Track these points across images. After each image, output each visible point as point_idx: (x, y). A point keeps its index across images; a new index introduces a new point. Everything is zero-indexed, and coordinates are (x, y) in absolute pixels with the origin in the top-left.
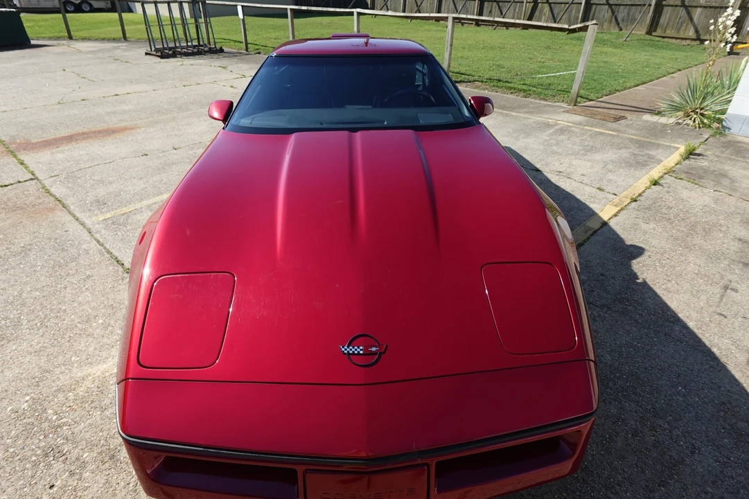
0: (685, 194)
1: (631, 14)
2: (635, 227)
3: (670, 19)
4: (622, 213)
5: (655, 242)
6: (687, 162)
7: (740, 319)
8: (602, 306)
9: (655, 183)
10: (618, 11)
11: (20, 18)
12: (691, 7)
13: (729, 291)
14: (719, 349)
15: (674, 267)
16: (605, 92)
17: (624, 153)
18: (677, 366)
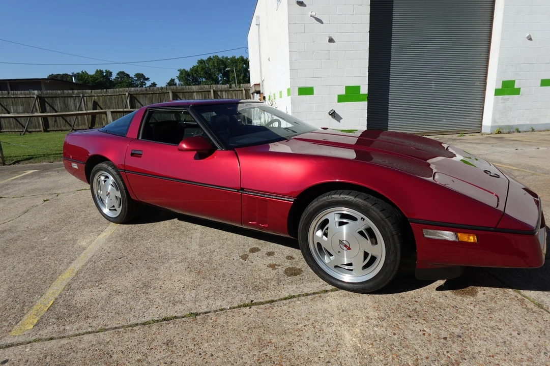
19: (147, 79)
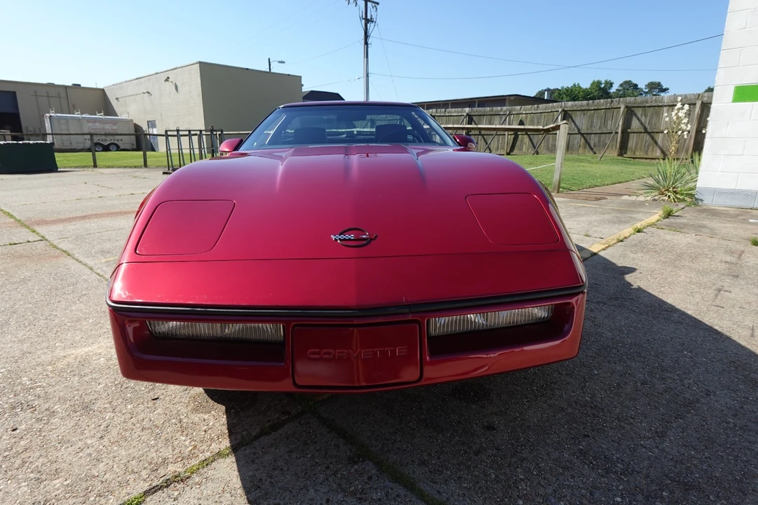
0: (668, 237)
1: (602, 140)
2: (624, 256)
3: (637, 144)
4: (609, 248)
5: (643, 264)
6: (667, 220)
7: (737, 309)
8: (598, 303)
9: (639, 231)
10: (590, 139)
11: (54, 155)
12: (654, 132)
13: (722, 292)
14: (720, 327)
15: (666, 279)
16: (585, 186)
17: (607, 217)
18: (679, 338)
19: (665, 90)
